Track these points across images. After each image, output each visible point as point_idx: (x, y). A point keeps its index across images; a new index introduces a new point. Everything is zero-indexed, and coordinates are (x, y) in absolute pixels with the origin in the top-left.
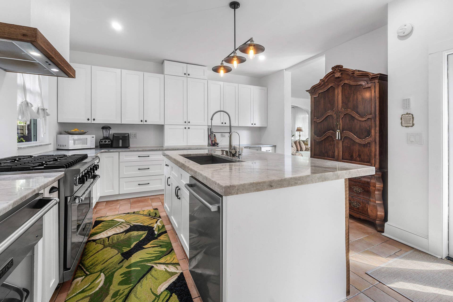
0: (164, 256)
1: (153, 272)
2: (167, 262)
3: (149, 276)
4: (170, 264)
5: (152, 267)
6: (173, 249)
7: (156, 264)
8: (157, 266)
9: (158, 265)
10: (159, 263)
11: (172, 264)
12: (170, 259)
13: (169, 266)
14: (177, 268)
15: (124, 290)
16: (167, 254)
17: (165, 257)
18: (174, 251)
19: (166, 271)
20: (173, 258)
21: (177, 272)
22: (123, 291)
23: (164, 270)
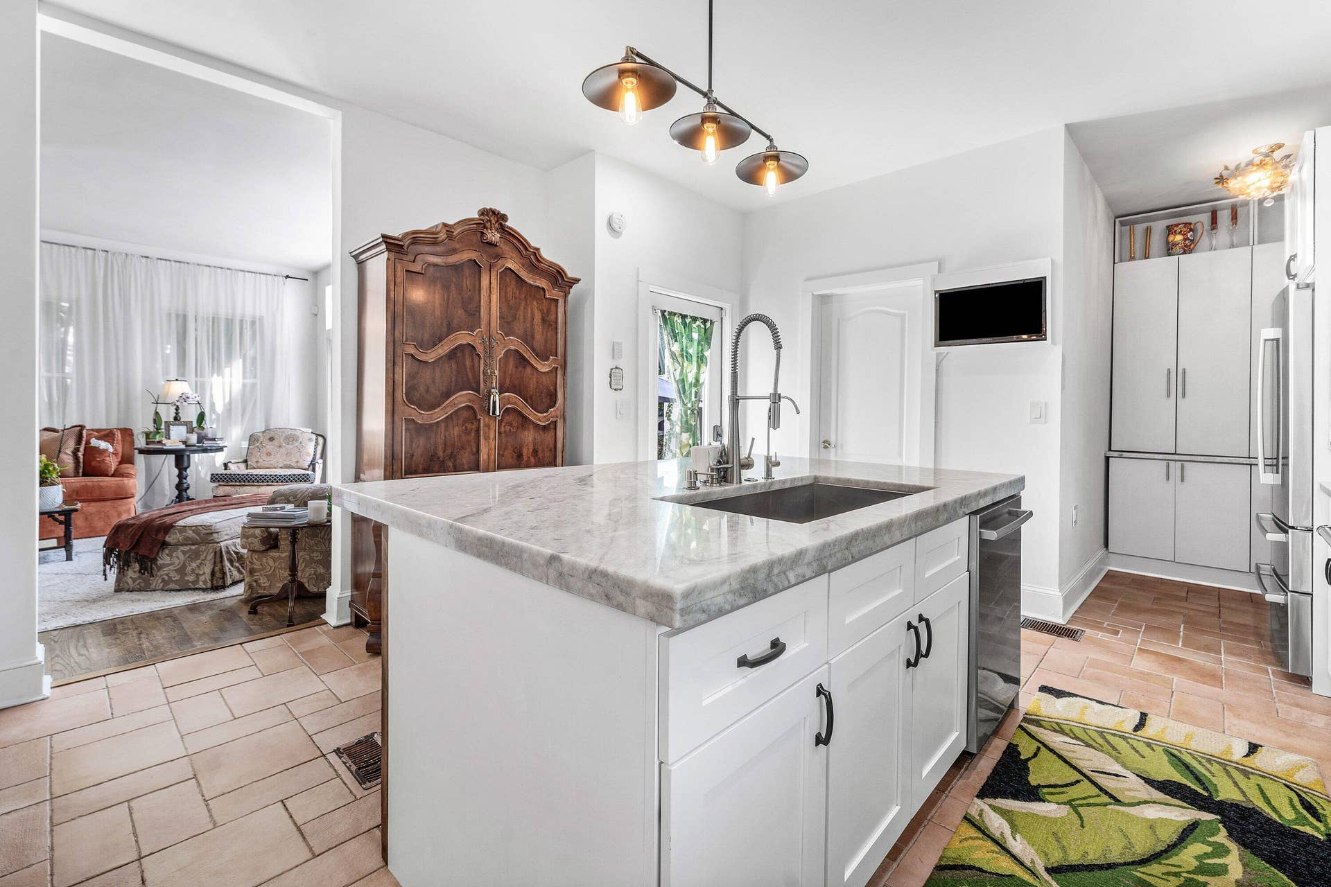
0: (986, 872)
1: (1056, 858)
2: (996, 848)
3: (1074, 858)
4: (988, 836)
5: (1047, 869)
6: (939, 868)
7: (1030, 870)
8: (1034, 863)
9: (1026, 861)
10: (1022, 864)
11: (984, 833)
12: (978, 848)
13: (997, 835)
14: (981, 815)
15: (1163, 877)
16: (971, 867)
17: (986, 868)
18: (940, 859)
19: (1014, 829)
20: (966, 844)
21: (987, 808)
22: (1166, 877)
23: (1018, 837)
